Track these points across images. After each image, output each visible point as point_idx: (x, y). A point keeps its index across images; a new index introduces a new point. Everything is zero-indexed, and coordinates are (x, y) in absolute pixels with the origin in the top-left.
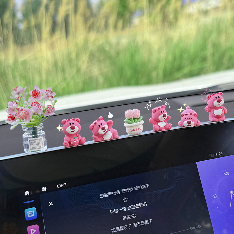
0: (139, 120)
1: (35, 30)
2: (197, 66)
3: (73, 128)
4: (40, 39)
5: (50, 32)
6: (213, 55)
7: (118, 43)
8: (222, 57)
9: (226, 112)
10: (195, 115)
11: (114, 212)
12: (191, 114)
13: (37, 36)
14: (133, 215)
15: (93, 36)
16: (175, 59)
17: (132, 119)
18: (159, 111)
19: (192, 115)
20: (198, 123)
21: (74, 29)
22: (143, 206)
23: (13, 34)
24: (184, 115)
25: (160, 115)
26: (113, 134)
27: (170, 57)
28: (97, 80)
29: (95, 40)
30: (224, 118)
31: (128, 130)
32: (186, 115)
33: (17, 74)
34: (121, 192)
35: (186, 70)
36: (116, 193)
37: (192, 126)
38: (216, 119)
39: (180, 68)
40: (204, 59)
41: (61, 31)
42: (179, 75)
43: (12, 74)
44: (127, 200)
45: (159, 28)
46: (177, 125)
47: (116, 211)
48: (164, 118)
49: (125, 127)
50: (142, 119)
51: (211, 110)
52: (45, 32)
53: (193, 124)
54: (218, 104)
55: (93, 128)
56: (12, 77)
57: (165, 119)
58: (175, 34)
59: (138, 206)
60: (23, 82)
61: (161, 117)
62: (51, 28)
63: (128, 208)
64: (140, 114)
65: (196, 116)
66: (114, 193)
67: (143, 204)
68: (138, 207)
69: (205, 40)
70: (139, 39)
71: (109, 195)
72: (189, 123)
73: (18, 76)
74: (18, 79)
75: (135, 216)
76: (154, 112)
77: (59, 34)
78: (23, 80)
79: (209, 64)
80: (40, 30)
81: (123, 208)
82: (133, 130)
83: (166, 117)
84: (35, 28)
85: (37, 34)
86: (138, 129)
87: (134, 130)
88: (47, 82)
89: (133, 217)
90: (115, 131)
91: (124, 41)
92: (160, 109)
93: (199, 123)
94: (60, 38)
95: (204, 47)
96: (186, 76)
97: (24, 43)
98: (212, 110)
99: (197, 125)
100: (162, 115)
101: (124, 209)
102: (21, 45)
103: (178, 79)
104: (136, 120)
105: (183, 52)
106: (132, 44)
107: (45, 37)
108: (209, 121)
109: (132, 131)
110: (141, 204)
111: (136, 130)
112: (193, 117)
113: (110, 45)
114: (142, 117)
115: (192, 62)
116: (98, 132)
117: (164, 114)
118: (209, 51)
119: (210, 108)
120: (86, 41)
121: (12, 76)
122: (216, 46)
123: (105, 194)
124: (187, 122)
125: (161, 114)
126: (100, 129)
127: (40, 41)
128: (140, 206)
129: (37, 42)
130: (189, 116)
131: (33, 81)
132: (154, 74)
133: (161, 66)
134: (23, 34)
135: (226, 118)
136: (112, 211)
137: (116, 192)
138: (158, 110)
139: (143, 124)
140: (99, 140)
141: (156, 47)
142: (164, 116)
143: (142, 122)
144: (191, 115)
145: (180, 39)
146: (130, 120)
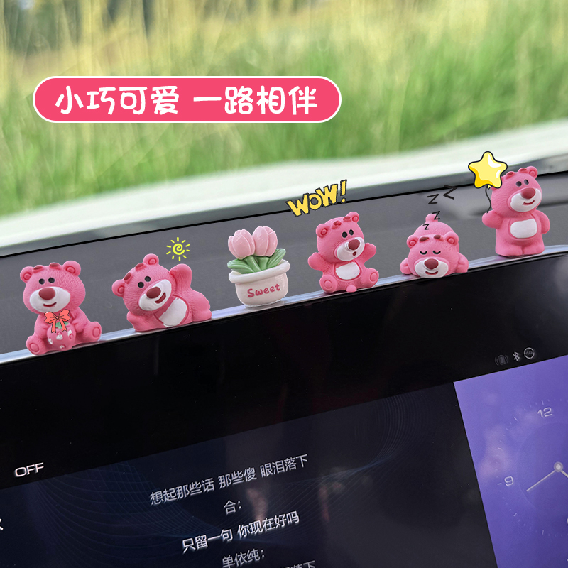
0: (273, 261)
1: (63, 13)
2: (489, 108)
3: (47, 295)
4: (77, 37)
5: (103, 19)
6: (532, 78)
7: (282, 48)
8: (554, 85)
9: (548, 226)
10: (451, 241)
11: (195, 546)
12: (438, 238)
13: (70, 29)
14: (254, 551)
15: (215, 28)
16: (431, 89)
17: (252, 258)
18: (336, 230)
19: (442, 240)
20: (460, 266)
21: (165, 10)
22: (286, 522)
23: (5, 23)
24: (418, 242)
25: (339, 242)
26: (192, 308)
27: (419, 85)
28: (226, 144)
29: (221, 40)
30: (541, 245)
31: (240, 292)
32: (424, 240)
33: (17, 129)
34: (216, 483)
35: (461, 119)
36: (202, 489)
37: (441, 274)
38: (516, 250)
39: (444, 114)
40: (508, 90)
41: (132, 14)
42: (443, 130)
43: (3, 129)
44: (237, 507)
45: (391, 7)
46: (398, 272)
47: (202, 542)
48: (355, 254)
49: (233, 285)
50: (284, 258)
51: (501, 223)
52: (90, 18)
53: (443, 269)
54: (525, 203)
55: (122, 292)
56: (3, 136)
57: (357, 256)
58: (432, 25)
59: (270, 524)
60: (33, 151)
61: (342, 249)
62: (105, 6)
63: (239, 531)
64: (275, 242)
65: (454, 243)
66: (194, 489)
67: (285, 518)
68: (271, 528)
69: (511, 40)
70: (338, 37)
71: (179, 494)
72: (432, 265)
73: (20, 134)
74: (19, 141)
75: (260, 555)
76: (324, 233)
77: (127, 24)
78: (31, 145)
79: (521, 102)
80: (77, 13)
81: (223, 531)
82: (253, 292)
83: (360, 250)
84: (63, 6)
85: (70, 24)
86: (272, 290)
87: (259, 293)
88: (95, 150)
89: (254, 559)
90: (199, 296)
91: (299, 41)
92: (340, 224)
93: (463, 264)
94: (130, 34)
95: (507, 58)
96: (461, 135)
97: (35, 48)
98: (506, 221)
99: (456, 270)
100: (347, 244)
101: (226, 535)
102: (27, 53)
103: (439, 142)
104: (264, 261)
105: (453, 69)
106: (320, 50)
107: (90, 31)
108: (494, 254)
109: (251, 295)
110: (281, 519)
111: (266, 291)
112: (444, 246)
113: (262, 52)
114: (283, 251)
115: (477, 96)
116: (138, 303)
117: (351, 239)
118: (522, 68)
119: (498, 217)
120: (198, 42)
121: (4, 133)
122: (538, 55)
123: (166, 491)
124: (426, 263)
125: (344, 241)
126: (144, 296)
127: (77, 41)
128: (278, 524)
129: (68, 44)
130: (431, 244)
131: (59, 147)
132: (377, 130)
133: (396, 106)
134: (31, 24)
135: (547, 244)
136: (190, 543)
137: (201, 484)
138: (333, 228)
139: (287, 273)
140: (148, 327)
141: (382, 57)
142: (353, 246)
143: (286, 265)
144: (438, 242)
145: (445, 36)
146: (246, 263)
